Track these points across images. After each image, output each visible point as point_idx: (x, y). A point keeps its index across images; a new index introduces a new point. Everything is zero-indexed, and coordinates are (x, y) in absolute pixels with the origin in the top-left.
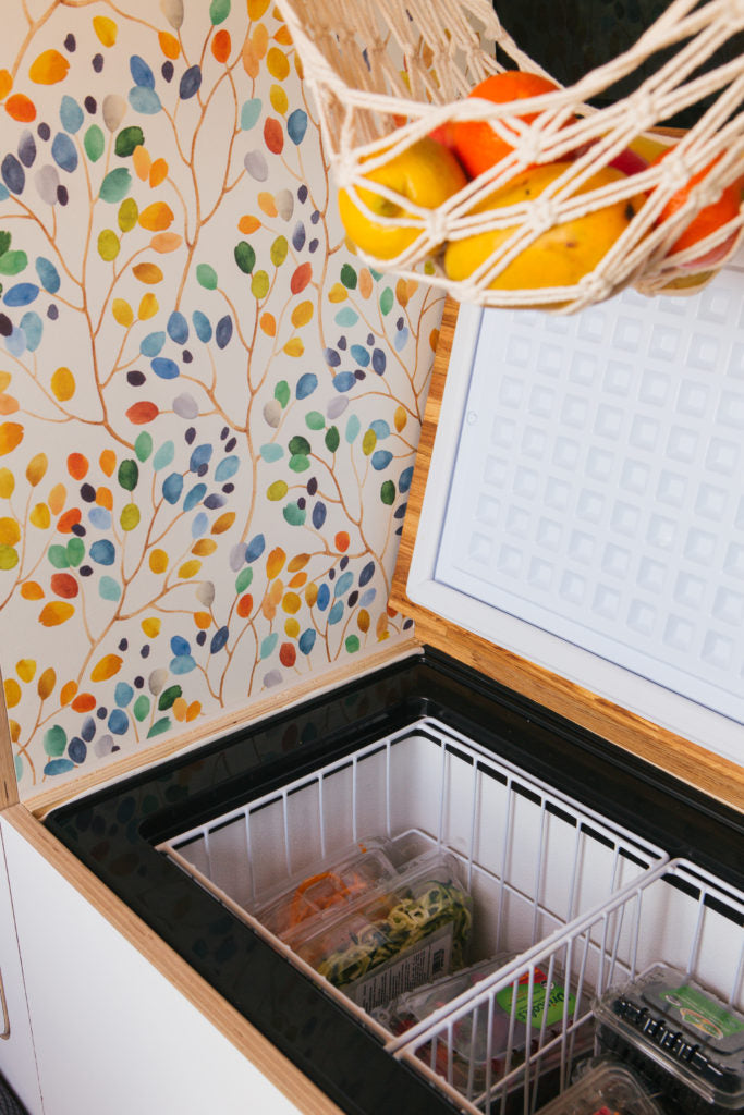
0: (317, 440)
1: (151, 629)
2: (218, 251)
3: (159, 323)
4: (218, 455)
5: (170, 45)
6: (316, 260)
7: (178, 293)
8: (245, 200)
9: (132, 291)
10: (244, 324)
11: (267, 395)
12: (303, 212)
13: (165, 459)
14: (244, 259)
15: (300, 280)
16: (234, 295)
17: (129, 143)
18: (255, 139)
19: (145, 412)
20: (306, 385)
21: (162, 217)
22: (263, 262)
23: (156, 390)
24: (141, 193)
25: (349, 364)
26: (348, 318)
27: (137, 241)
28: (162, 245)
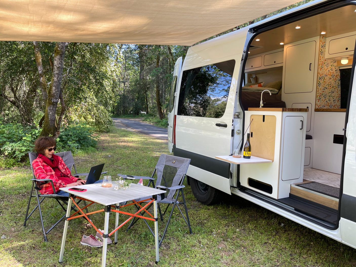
0: (330, 96)
1: (322, 104)
2: (327, 84)
3: (324, 87)
4: (326, 95)
5: (326, 74)
6: (331, 86)
7: (325, 86)
8: (328, 82)
9: (324, 85)
10: (328, 88)
11: (328, 93)
12: (331, 83)
13: (324, 94)
14: (328, 85)
15: (330, 87)
16: (327, 87)
17: (324, 78)
18: (329, 79)
19: (323, 92)
20: (330, 93)
21: (325, 82)
22: (329, 85)
23: (324, 91)
24: (324, 80)
25: (332, 92)
26: (332, 89)
27: (324, 83)
28: (325, 83)
